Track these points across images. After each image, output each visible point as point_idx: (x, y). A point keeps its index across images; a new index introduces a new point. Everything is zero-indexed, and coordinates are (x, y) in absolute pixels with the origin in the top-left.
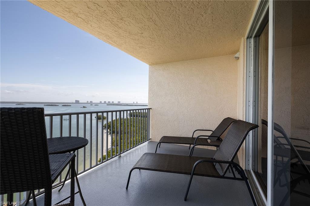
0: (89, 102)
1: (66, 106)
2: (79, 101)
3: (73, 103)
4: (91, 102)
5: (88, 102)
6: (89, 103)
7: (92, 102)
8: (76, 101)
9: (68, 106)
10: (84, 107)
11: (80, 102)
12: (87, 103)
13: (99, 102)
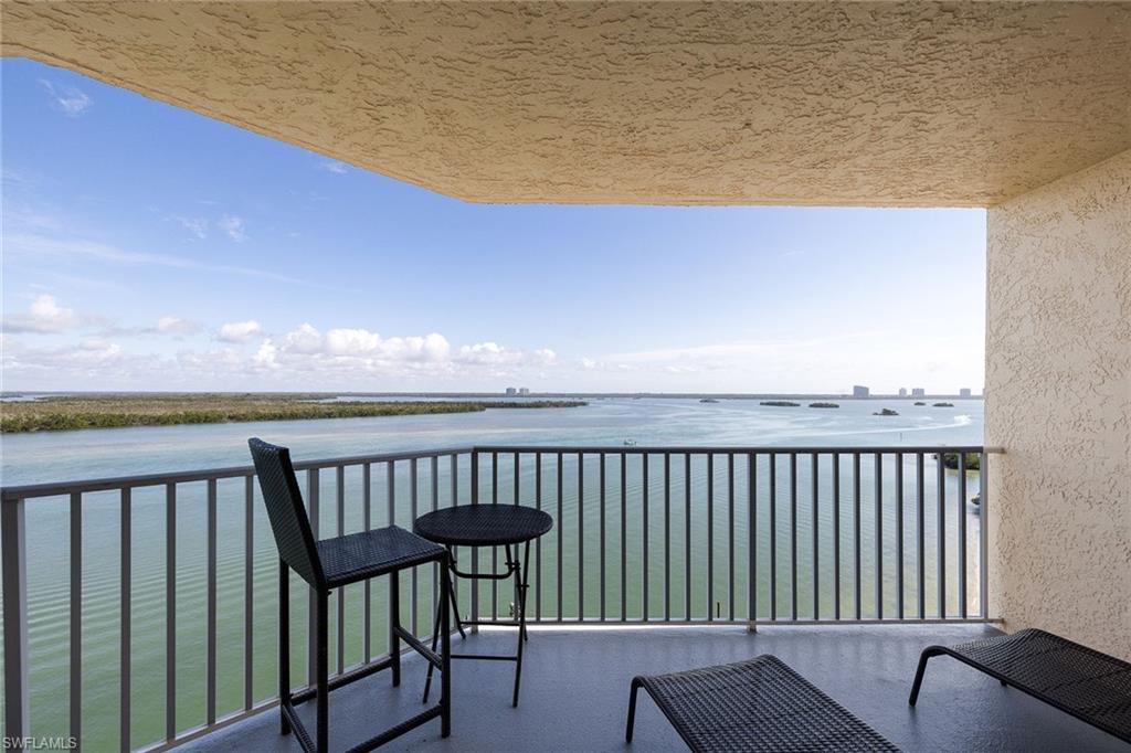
0: (909, 393)
1: (821, 406)
2: (867, 389)
3: (844, 397)
4: (918, 393)
5: (903, 391)
6: (909, 398)
7: (922, 391)
8: (857, 388)
9: (827, 406)
10: (887, 412)
11: (871, 393)
12: (902, 396)
13: (958, 393)
